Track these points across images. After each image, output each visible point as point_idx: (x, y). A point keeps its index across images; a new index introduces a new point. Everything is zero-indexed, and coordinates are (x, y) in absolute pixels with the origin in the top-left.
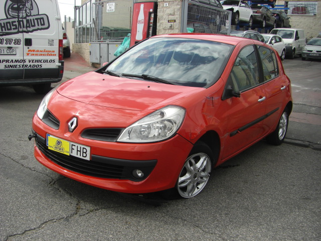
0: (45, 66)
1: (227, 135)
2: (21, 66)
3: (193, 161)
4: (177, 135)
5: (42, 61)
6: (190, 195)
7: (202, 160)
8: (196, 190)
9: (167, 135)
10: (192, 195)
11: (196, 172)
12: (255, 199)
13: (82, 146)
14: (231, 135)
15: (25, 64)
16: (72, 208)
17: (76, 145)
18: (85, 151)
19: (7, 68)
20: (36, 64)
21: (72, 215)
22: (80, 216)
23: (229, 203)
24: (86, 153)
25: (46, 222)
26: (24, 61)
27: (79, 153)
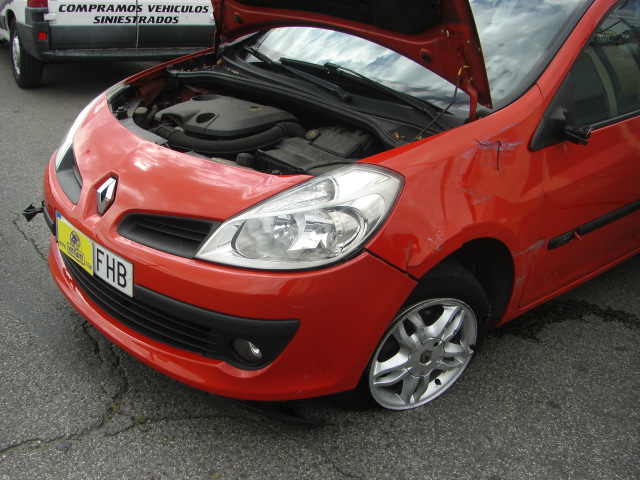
0: (186, 19)
1: (536, 246)
2: (132, 19)
3: (417, 321)
4: (364, 255)
5: (179, 9)
6: (412, 399)
7: (447, 315)
8: (432, 388)
9: (338, 250)
10: (417, 400)
11: (430, 347)
12: (592, 431)
13: (118, 259)
14: (551, 246)
15: (140, 14)
16: (97, 407)
17: (106, 252)
18: (122, 272)
19: (100, 24)
20: (165, 15)
21: (86, 431)
22: (106, 435)
23: (514, 437)
24: (124, 276)
25: (15, 446)
26: (138, 8)
27: (111, 272)
